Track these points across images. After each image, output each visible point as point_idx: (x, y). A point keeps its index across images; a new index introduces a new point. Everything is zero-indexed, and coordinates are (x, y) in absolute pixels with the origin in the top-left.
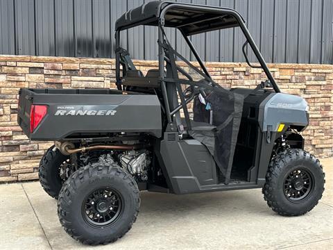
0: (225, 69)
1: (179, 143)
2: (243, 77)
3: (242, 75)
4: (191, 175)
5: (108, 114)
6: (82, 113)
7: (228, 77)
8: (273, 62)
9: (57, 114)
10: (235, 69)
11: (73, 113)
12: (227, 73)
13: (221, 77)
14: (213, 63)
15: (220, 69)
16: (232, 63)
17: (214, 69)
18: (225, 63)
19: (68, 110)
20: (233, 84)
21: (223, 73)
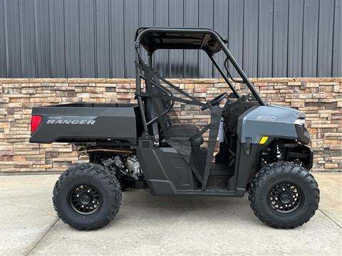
0: (279, 84)
1: (153, 150)
2: (298, 91)
3: (297, 89)
4: (166, 179)
5: (88, 123)
6: (67, 123)
7: (281, 91)
8: (332, 77)
9: (48, 122)
10: (289, 84)
11: (60, 122)
12: (281, 87)
13: (274, 91)
14: (265, 79)
15: (273, 84)
16: (286, 78)
17: (266, 84)
18: (278, 79)
19: (57, 120)
20: (287, 97)
21: (276, 87)
